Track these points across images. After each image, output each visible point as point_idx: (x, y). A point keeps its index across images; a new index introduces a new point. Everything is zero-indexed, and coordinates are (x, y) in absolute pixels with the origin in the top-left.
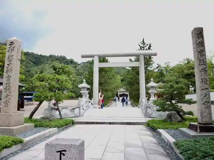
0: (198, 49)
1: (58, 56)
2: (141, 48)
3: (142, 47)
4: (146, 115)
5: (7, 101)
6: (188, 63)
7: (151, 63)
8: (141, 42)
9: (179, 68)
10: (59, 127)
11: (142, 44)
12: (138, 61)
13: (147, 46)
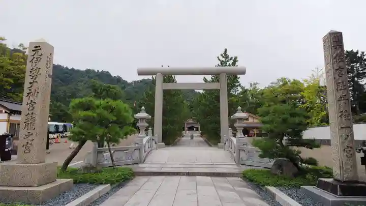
0: (335, 65)
1: (98, 71)
2: (221, 63)
3: (223, 61)
4: (239, 162)
5: (27, 143)
6: (284, 85)
7: (237, 84)
8: (222, 55)
9: (271, 91)
10: (112, 183)
11: (223, 57)
12: (219, 82)
13: (231, 60)
